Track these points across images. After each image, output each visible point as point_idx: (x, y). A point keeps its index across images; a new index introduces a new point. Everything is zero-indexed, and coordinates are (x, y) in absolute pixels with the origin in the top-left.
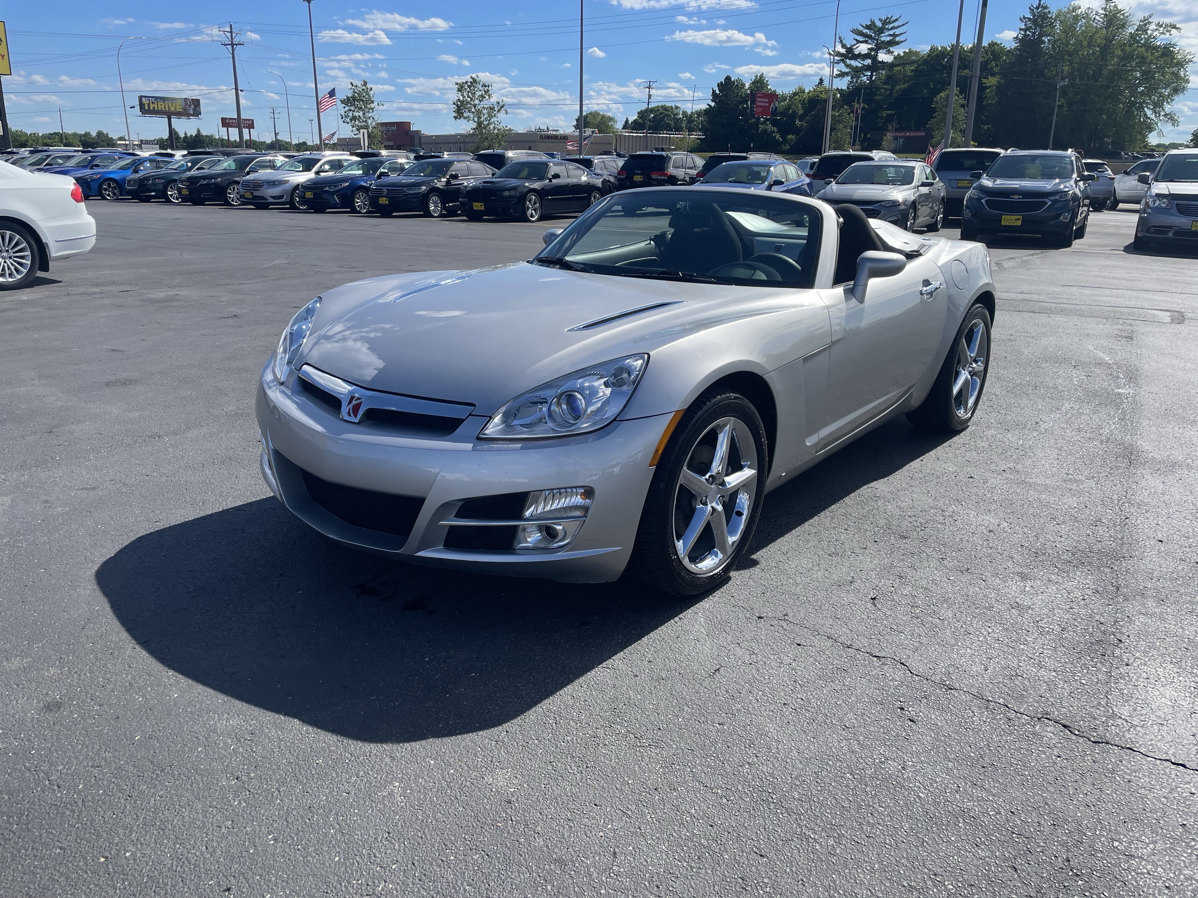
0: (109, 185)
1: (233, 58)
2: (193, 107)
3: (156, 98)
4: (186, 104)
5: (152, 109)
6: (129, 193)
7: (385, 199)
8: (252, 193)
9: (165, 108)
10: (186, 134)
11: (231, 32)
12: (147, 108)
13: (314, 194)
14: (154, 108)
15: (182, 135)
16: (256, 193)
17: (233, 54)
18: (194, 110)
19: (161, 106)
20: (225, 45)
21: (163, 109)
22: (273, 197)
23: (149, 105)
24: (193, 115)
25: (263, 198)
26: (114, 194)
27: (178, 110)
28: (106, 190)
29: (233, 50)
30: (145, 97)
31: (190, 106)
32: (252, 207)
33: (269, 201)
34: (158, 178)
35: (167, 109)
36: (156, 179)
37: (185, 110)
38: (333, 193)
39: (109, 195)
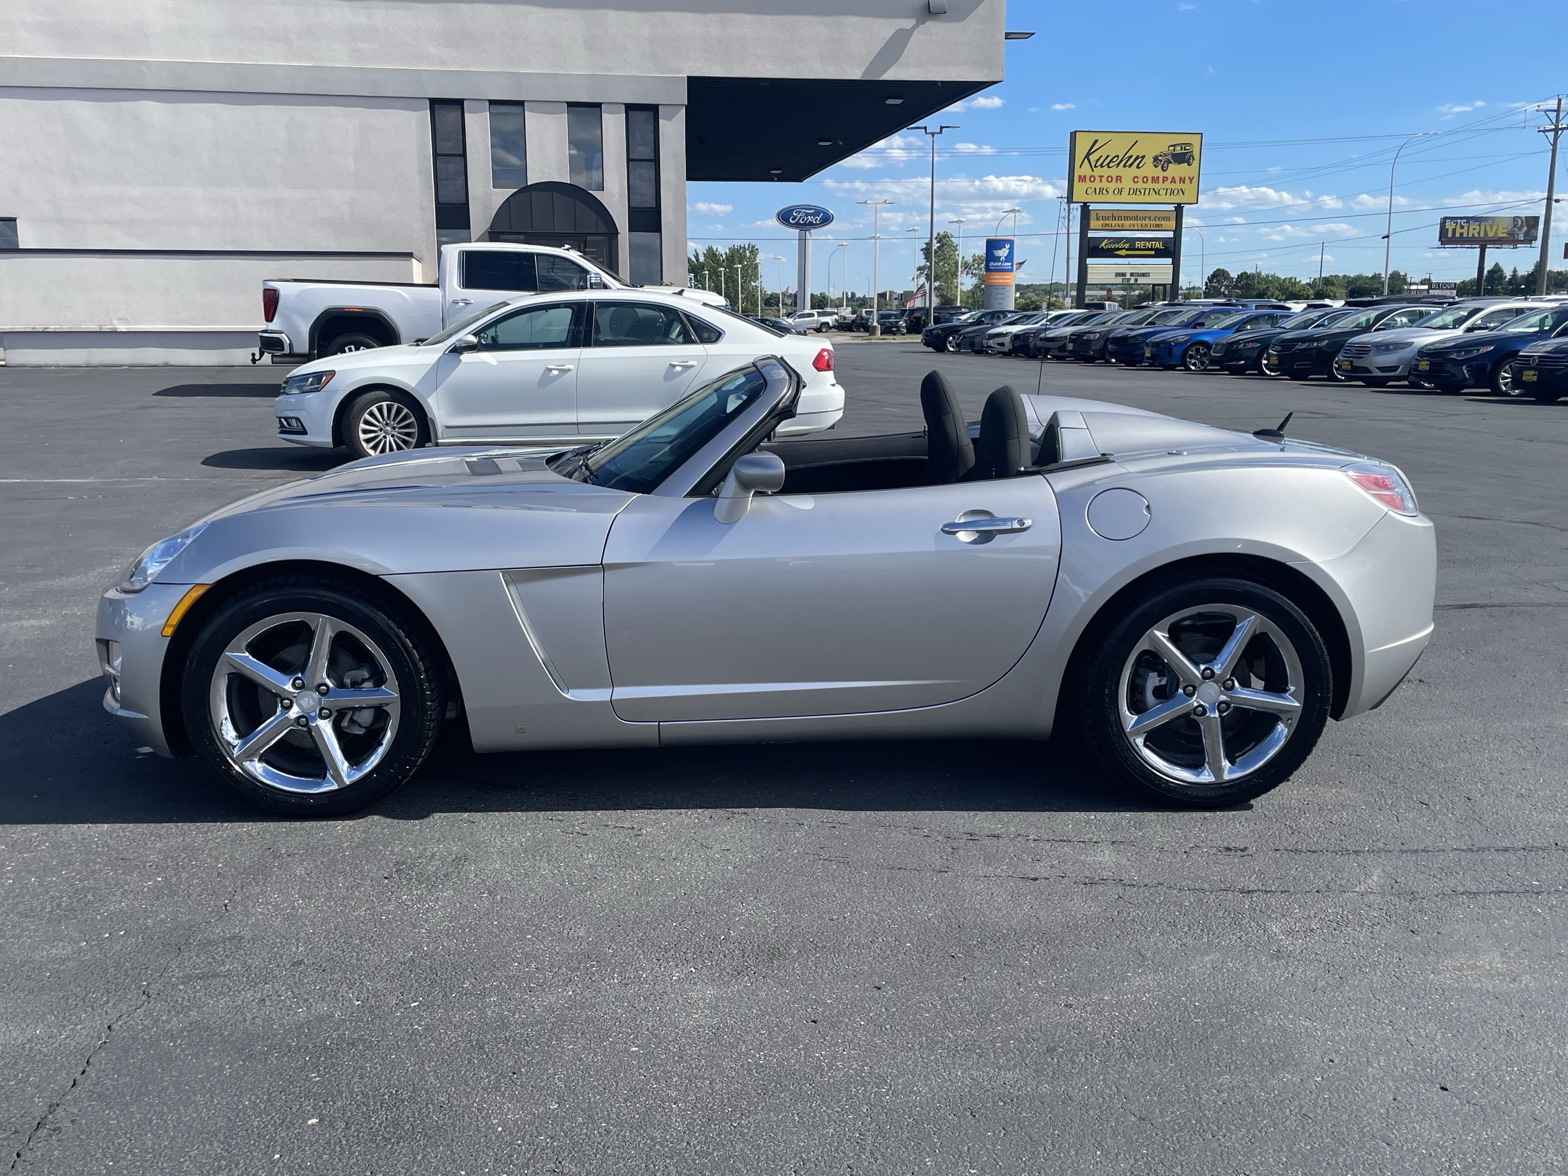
0: (1198, 350)
1: (1554, 151)
2: (1525, 229)
3: (1468, 219)
4: (1515, 226)
5: (1457, 235)
6: (1213, 362)
7: (1533, 372)
8: (1352, 362)
9: (1479, 233)
10: (1515, 271)
11: (1558, 111)
12: (1450, 235)
13: (1431, 365)
14: (1461, 234)
15: (1508, 274)
16: (1358, 363)
17: (1554, 145)
18: (1527, 234)
19: (1474, 230)
20: (1544, 131)
21: (1476, 235)
22: (1381, 369)
23: (1454, 231)
24: (1522, 242)
25: (1366, 370)
26: (1202, 363)
27: (1500, 235)
28: (1191, 357)
29: (1556, 138)
30: (1451, 218)
31: (1520, 228)
32: (1360, 383)
33: (1374, 374)
34: (1252, 341)
35: (1482, 235)
36: (1249, 342)
37: (1511, 234)
38: (1462, 362)
39: (1194, 365)
